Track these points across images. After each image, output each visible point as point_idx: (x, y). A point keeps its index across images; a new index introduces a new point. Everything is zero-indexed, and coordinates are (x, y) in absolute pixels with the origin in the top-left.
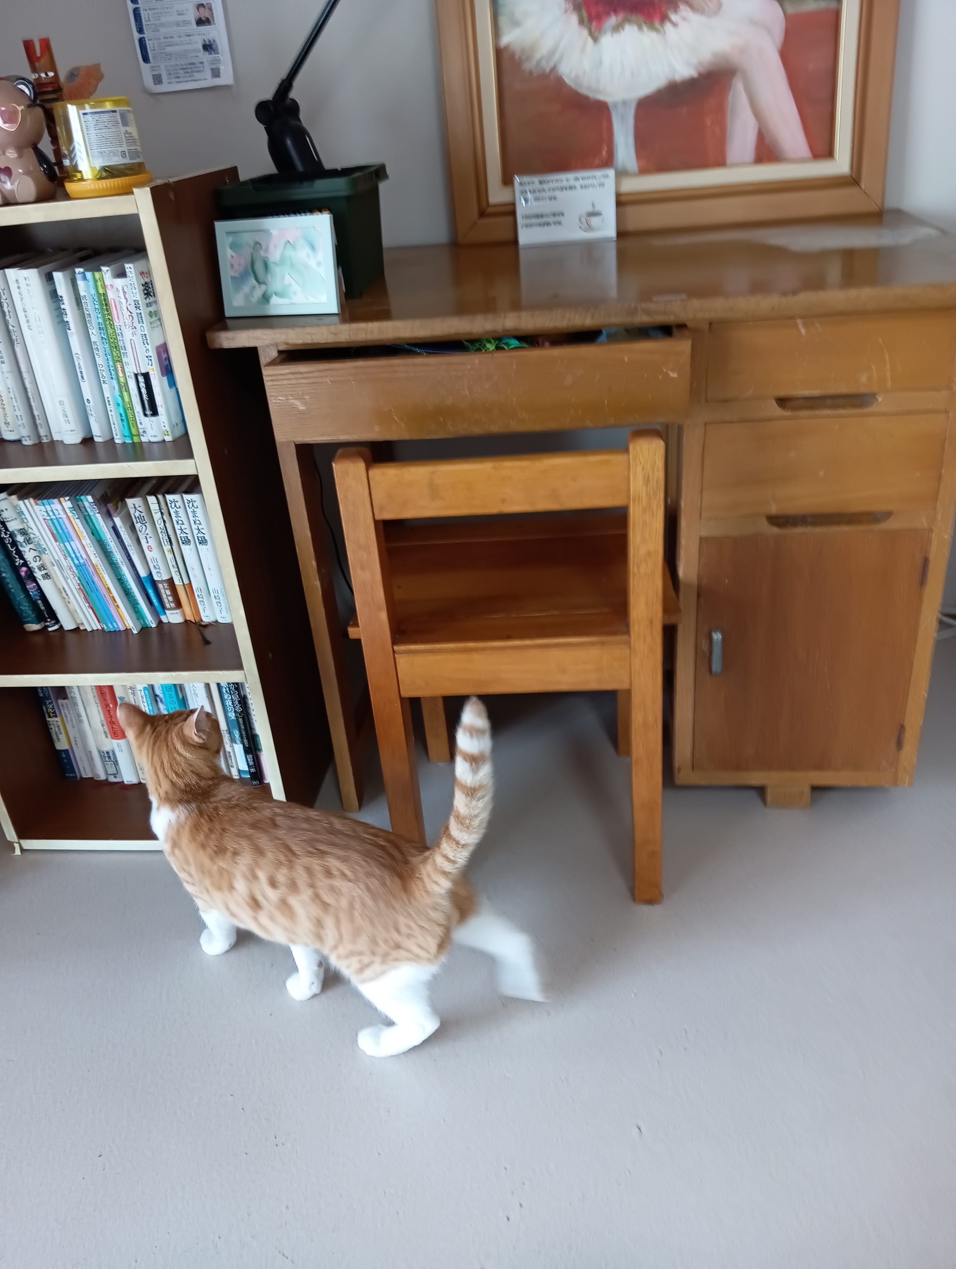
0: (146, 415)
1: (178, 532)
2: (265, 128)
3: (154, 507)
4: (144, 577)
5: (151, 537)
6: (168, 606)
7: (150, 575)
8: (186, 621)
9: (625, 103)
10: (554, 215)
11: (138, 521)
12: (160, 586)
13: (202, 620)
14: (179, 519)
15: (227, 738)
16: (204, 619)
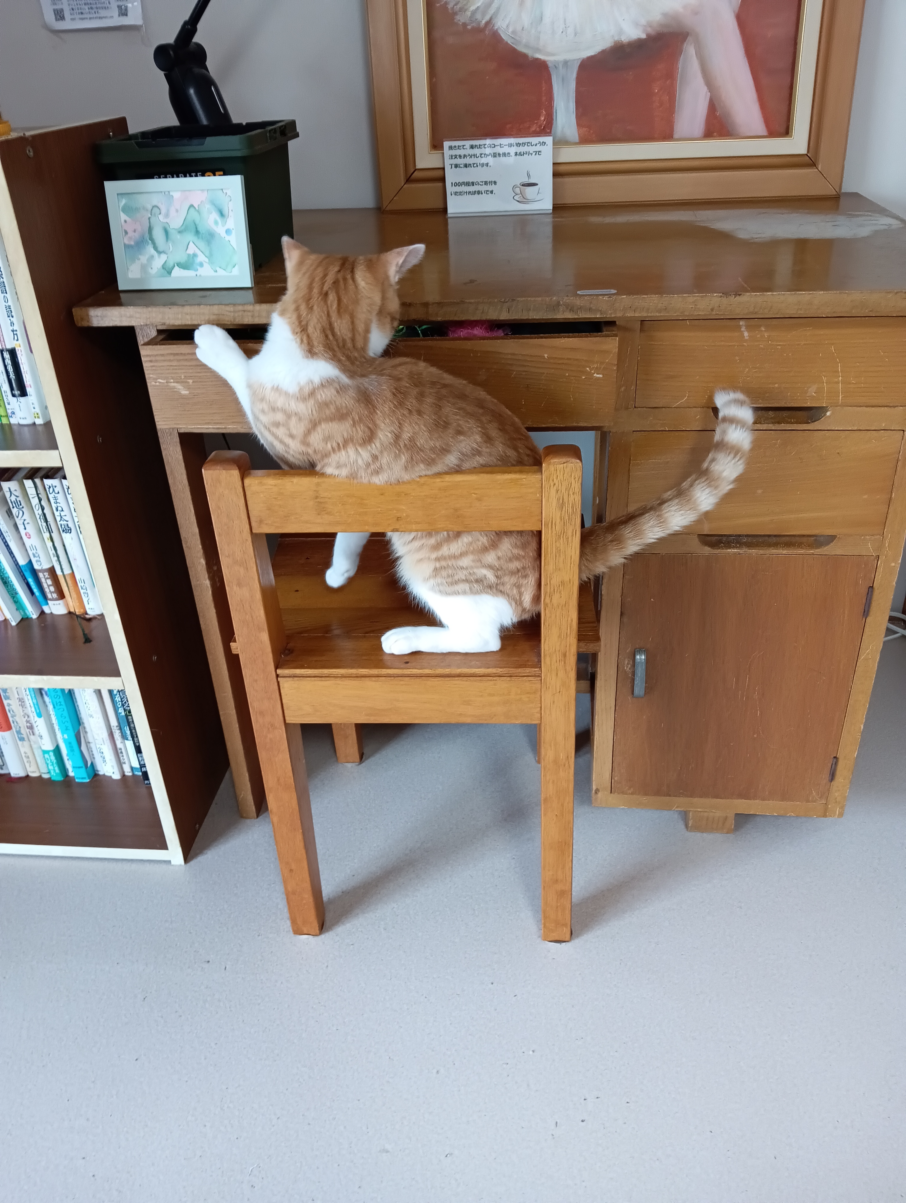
0: (14, 395)
1: (58, 519)
2: (165, 75)
3: (31, 491)
4: (22, 566)
5: (28, 523)
6: (49, 596)
7: (30, 562)
8: (70, 613)
9: (566, 63)
10: (486, 183)
11: (14, 505)
12: (41, 575)
13: (87, 614)
14: (58, 504)
15: (117, 734)
16: (89, 612)
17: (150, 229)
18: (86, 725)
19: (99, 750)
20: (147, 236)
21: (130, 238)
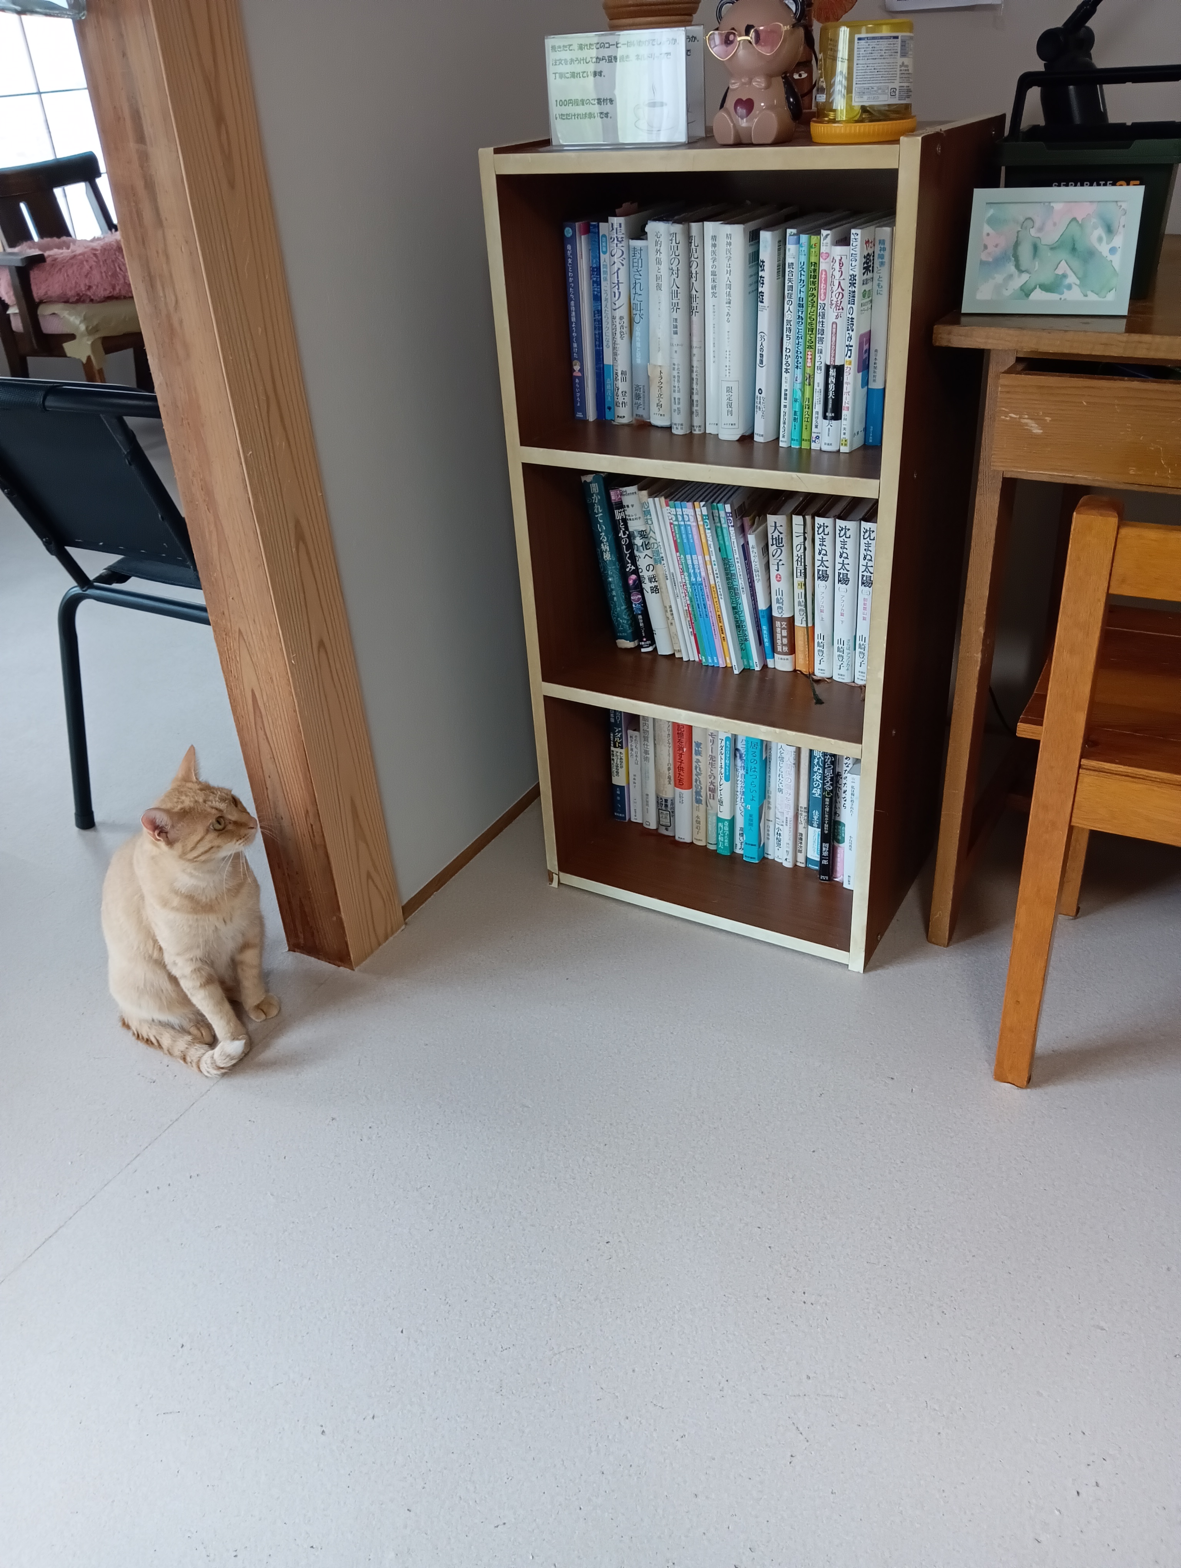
0: (825, 417)
1: (817, 563)
3: (798, 528)
4: (762, 611)
5: (783, 564)
6: (779, 649)
7: (770, 608)
11: (774, 543)
12: (778, 624)
13: (816, 675)
14: (824, 548)
15: (803, 817)
16: (817, 672)
17: (1017, 245)
18: (772, 800)
19: (776, 831)
20: (1010, 252)
21: (989, 254)
